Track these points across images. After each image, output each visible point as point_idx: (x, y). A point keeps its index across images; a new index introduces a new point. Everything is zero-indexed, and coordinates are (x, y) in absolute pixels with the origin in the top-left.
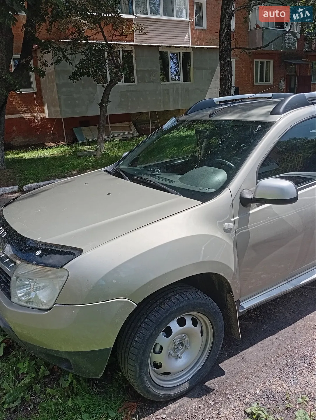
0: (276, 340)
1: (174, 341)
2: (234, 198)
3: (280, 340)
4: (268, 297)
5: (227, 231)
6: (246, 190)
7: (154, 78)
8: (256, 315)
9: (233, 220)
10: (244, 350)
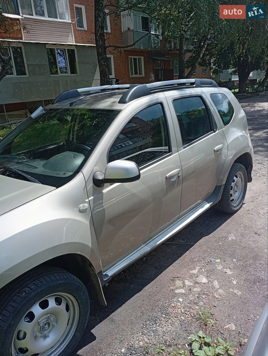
0: (141, 297)
1: (39, 324)
2: (88, 180)
3: (144, 296)
4: (130, 261)
5: (82, 211)
6: (99, 172)
7: (44, 71)
8: (126, 276)
9: (87, 200)
10: (113, 312)
